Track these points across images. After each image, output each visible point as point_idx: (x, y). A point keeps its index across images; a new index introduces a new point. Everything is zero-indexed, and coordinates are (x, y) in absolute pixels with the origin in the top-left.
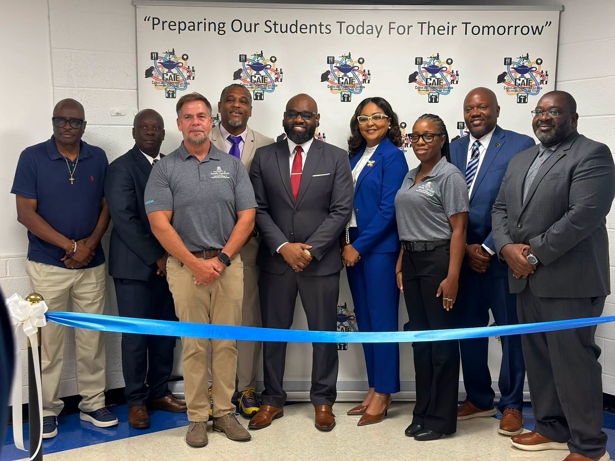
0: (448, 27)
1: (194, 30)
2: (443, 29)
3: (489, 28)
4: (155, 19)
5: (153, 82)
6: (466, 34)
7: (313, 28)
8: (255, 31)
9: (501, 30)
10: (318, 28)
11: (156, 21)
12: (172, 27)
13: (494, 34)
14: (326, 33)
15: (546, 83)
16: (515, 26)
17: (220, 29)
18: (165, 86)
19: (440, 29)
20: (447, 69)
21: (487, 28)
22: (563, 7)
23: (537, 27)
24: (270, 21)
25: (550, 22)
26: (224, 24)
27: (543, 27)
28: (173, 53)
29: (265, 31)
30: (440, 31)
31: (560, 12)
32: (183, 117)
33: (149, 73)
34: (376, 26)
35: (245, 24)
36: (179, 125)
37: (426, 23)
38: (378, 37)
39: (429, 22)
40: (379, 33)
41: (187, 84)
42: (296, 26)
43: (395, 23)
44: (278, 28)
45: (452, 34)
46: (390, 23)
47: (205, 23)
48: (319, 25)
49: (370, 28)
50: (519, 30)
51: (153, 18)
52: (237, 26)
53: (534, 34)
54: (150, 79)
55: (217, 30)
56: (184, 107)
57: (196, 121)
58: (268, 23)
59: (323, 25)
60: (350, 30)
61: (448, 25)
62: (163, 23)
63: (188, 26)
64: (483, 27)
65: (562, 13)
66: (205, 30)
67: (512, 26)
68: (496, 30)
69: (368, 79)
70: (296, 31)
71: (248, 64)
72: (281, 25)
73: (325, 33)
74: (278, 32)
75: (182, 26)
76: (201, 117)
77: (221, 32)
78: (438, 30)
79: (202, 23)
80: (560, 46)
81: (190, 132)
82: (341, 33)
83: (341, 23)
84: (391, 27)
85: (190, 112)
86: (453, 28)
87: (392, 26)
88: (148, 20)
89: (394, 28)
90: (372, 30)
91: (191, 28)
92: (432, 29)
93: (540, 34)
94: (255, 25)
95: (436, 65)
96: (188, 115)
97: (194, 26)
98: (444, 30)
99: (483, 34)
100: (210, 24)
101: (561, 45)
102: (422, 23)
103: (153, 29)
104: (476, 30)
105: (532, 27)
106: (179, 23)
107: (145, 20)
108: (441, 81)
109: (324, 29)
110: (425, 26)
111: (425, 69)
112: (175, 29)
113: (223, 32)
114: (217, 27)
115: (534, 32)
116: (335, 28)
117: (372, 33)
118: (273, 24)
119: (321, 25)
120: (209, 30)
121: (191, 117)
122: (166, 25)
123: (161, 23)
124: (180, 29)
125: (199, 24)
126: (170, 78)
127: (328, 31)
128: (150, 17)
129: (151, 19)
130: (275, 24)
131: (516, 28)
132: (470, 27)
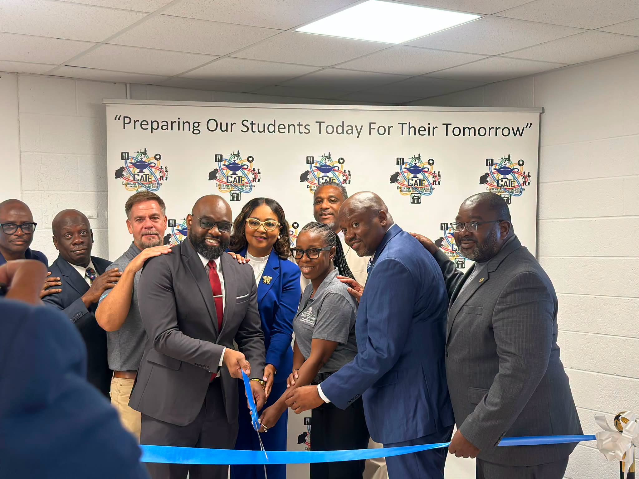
0: (429, 127)
1: (168, 130)
2: (423, 129)
3: (470, 129)
4: (126, 118)
5: (124, 183)
6: (447, 135)
7: (292, 128)
8: (231, 131)
9: (482, 132)
10: (297, 127)
11: (127, 120)
12: (144, 127)
13: (475, 135)
14: (305, 133)
15: (529, 185)
16: (496, 128)
17: (195, 128)
18: (136, 187)
19: (420, 130)
20: (429, 169)
21: (467, 129)
22: (543, 109)
23: (518, 129)
24: (247, 121)
25: (531, 124)
26: (198, 123)
27: (523, 128)
28: (145, 153)
29: (242, 131)
30: (420, 132)
31: (540, 114)
32: (134, 219)
33: (119, 174)
34: (356, 126)
35: (221, 123)
36: (129, 227)
37: (406, 124)
38: (358, 137)
39: (409, 123)
40: (359, 134)
41: (159, 185)
42: (274, 126)
43: (375, 123)
44: (255, 128)
45: (433, 135)
46: (370, 123)
47: (179, 122)
48: (298, 125)
49: (350, 128)
50: (499, 131)
51: (124, 117)
52: (212, 125)
53: (515, 135)
54: (120, 180)
55: (192, 130)
56: (134, 208)
57: (149, 223)
58: (245, 123)
59: (302, 125)
60: (330, 130)
61: (429, 126)
62: (135, 122)
63: (161, 125)
64: (464, 129)
65: (542, 115)
66: (179, 130)
67: (493, 128)
68: (477, 132)
69: (349, 180)
70: (274, 131)
71: (224, 164)
72: (258, 124)
73: (303, 133)
74: (255, 132)
75: (155, 125)
76: (155, 218)
77: (195, 132)
78: (419, 131)
79: (175, 122)
80: (541, 148)
81: (143, 235)
82: (320, 133)
83: (320, 123)
84: (371, 128)
85: (141, 214)
86: (434, 128)
87: (373, 126)
88: (119, 119)
89: (375, 129)
90: (352, 130)
91: (165, 127)
92: (412, 129)
93: (521, 135)
94: (232, 125)
95: (417, 166)
96: (139, 217)
97: (167, 125)
98: (425, 130)
99: (464, 135)
100: (184, 123)
101: (542, 146)
102: (402, 124)
103: (124, 128)
104: (457, 131)
105: (513, 128)
106: (152, 122)
107: (115, 119)
108: (423, 182)
109: (303, 129)
110: (406, 127)
111: (407, 170)
112: (147, 129)
113: (198, 132)
114: (192, 126)
115: (515, 133)
116: (314, 128)
117: (352, 133)
118: (250, 124)
119: (299, 125)
120: (183, 130)
121: (143, 218)
122: (138, 124)
123: (132, 122)
124: (152, 128)
125: (172, 123)
126: (141, 178)
127: (307, 131)
128: (120, 116)
129: (122, 118)
130: (252, 124)
131: (497, 129)
132: (450, 128)
